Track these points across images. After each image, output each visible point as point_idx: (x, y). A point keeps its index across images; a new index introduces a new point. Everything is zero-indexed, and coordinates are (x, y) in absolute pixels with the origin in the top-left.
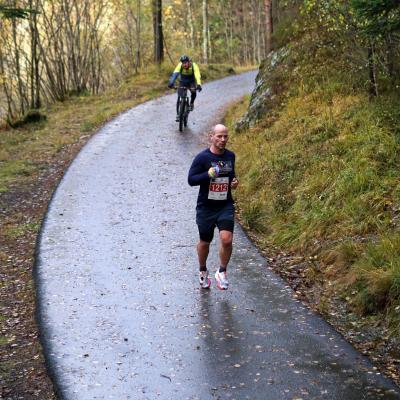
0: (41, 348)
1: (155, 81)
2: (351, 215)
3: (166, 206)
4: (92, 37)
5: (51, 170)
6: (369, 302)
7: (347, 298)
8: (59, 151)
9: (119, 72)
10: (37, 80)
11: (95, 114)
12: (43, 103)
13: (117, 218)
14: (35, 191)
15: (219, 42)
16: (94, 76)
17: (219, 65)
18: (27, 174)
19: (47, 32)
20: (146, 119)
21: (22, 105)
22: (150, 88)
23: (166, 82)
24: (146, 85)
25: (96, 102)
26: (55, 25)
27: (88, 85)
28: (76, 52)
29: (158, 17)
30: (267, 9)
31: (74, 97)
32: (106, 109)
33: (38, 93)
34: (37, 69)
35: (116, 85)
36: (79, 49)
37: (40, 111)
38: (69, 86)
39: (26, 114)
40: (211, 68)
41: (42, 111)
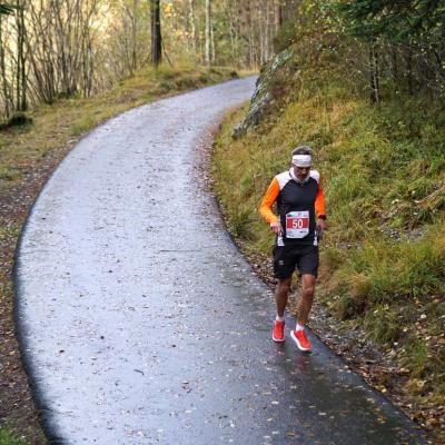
0: (17, 345)
1: (151, 83)
2: (339, 222)
3: (153, 212)
4: (84, 35)
5: (35, 175)
6: (349, 306)
7: (329, 303)
8: (44, 156)
9: (113, 74)
10: (23, 80)
11: (84, 117)
12: (30, 105)
13: (101, 223)
14: (17, 195)
15: (223, 42)
16: (86, 77)
17: (221, 68)
18: (9, 178)
19: (35, 29)
20: (139, 123)
21: (7, 107)
22: (146, 92)
23: (163, 85)
24: (142, 88)
25: (86, 106)
26: (44, 21)
27: (78, 87)
28: (66, 50)
29: (156, 15)
30: (276, 8)
31: (64, 100)
32: (97, 113)
33: (24, 95)
34: (23, 69)
35: (109, 88)
36: (70, 48)
37: (26, 113)
38: (59, 87)
39: (11, 116)
40: (213, 71)
41: (28, 114)
